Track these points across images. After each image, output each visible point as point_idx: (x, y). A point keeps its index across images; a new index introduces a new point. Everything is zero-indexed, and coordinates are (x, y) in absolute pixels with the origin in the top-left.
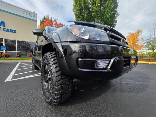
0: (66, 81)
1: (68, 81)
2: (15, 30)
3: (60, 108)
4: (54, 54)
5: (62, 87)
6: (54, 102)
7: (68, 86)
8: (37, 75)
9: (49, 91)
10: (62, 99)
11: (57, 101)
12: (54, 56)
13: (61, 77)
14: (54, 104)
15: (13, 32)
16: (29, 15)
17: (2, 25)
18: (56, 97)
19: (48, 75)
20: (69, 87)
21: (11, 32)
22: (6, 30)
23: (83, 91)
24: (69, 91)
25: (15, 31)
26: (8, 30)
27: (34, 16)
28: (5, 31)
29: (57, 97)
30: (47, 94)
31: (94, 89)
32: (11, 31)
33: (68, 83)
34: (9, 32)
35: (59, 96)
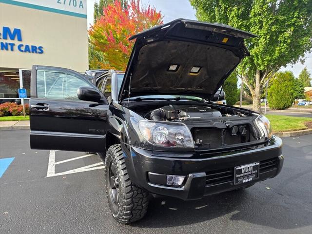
0: (138, 194)
1: (141, 193)
2: (42, 47)
3: (131, 228)
4: (120, 147)
5: (132, 200)
6: (123, 218)
7: (141, 200)
8: (95, 166)
9: (116, 203)
10: (133, 215)
11: (127, 217)
12: (120, 149)
13: (131, 187)
14: (123, 220)
15: (36, 52)
16: (70, 5)
17: (16, 38)
18: (125, 212)
19: (116, 179)
20: (142, 202)
21: (33, 52)
22: (23, 48)
23: (175, 209)
24: (143, 207)
25: (40, 48)
26: (27, 49)
27: (81, 5)
28: (22, 51)
29: (127, 212)
30: (115, 207)
31: (196, 208)
32: (34, 50)
33: (140, 196)
34: (30, 52)
35: (129, 212)
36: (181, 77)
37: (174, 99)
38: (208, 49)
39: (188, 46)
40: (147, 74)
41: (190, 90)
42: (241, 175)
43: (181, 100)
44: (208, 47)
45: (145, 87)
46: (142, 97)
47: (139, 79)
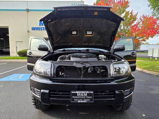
36: (82, 38)
37: (85, 50)
38: (89, 20)
39: (75, 20)
40: (60, 37)
41: (91, 45)
42: (77, 97)
43: (90, 51)
44: (88, 19)
45: (64, 43)
46: (66, 49)
47: (57, 40)
